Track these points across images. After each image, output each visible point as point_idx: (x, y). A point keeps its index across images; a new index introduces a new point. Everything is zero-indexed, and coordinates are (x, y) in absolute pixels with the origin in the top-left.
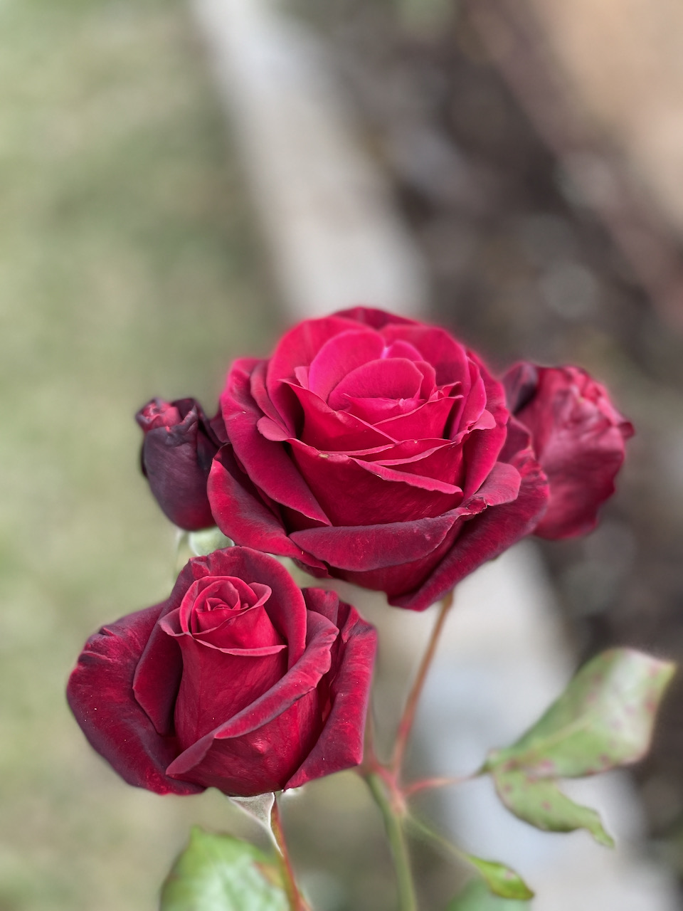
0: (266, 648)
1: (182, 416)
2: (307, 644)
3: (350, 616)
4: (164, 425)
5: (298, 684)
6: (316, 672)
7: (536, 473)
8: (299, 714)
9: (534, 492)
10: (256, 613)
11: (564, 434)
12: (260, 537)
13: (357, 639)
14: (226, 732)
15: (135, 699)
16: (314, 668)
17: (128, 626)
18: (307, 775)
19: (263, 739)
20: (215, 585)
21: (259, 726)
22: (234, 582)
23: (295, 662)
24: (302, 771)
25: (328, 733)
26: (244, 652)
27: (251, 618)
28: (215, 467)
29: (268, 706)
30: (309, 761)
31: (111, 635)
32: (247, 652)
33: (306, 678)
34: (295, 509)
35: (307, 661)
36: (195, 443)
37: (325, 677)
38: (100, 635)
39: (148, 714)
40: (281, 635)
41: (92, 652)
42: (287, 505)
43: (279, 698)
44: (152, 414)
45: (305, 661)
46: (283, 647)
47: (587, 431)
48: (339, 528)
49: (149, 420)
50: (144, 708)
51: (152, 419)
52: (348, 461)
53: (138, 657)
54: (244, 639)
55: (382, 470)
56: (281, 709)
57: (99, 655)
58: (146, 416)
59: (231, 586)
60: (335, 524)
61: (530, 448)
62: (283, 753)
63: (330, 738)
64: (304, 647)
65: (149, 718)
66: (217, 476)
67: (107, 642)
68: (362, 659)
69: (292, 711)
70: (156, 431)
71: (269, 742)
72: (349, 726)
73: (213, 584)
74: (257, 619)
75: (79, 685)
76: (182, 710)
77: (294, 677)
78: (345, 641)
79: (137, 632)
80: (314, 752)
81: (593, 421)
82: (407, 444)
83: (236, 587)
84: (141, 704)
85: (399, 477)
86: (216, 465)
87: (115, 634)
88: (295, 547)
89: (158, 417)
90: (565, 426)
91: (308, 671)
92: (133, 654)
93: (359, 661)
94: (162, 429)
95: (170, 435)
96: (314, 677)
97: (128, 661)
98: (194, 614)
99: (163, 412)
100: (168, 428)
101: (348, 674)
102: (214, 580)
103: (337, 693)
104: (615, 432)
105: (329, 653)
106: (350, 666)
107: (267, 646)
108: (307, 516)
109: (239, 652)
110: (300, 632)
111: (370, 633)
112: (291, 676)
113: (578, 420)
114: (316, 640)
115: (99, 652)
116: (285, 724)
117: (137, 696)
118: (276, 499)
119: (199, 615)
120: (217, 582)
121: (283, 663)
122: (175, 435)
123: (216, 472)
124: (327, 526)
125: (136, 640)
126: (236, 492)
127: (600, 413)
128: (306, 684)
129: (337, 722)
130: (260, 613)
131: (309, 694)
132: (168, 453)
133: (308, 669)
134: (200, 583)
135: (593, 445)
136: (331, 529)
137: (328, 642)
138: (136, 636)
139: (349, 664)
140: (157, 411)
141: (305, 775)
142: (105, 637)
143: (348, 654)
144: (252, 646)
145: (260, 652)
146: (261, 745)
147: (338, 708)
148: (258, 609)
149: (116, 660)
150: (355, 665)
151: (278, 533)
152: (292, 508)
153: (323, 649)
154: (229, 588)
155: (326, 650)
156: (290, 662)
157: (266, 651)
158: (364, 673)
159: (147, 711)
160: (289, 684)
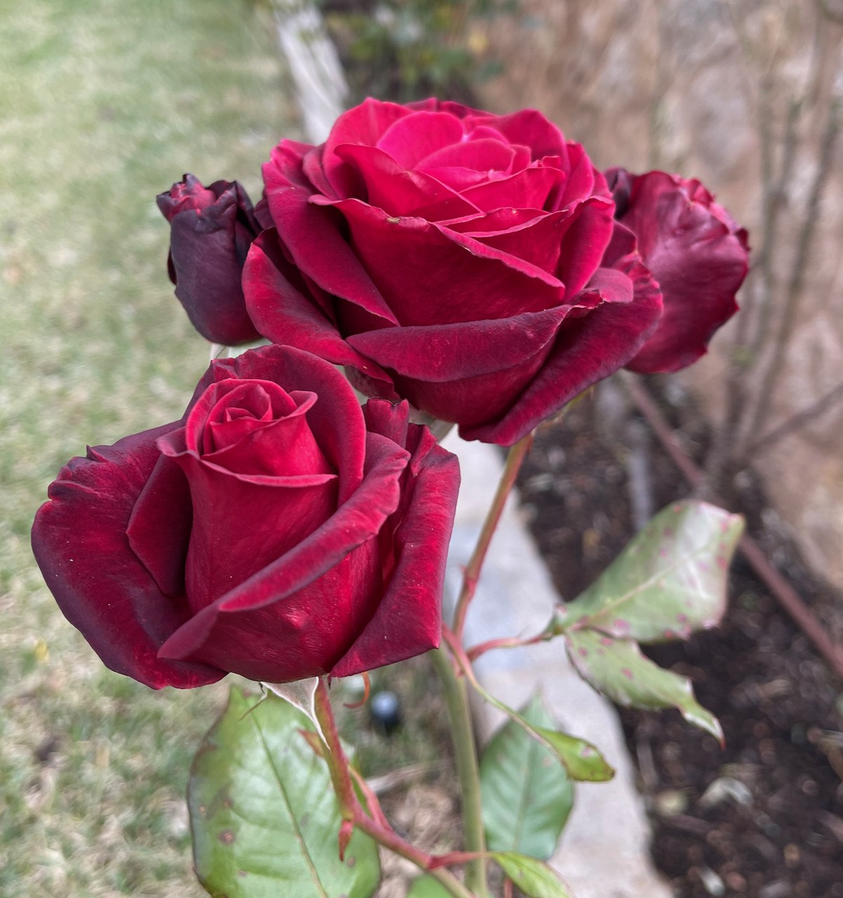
0: (306, 476)
1: (217, 196)
2: (366, 473)
3: (422, 442)
4: (193, 207)
5: (352, 530)
6: (377, 511)
7: (646, 281)
8: (353, 572)
9: (644, 301)
10: (294, 427)
11: (670, 242)
12: (307, 338)
13: (431, 471)
14: (239, 602)
15: (130, 547)
16: (376, 506)
17: (128, 451)
18: (361, 661)
19: (299, 608)
20: (239, 389)
21: (290, 591)
22: (267, 388)
23: (347, 498)
24: (354, 654)
25: (391, 600)
26: (272, 481)
27: (286, 432)
28: (253, 252)
29: (306, 562)
30: (364, 640)
31: (103, 460)
32: (278, 481)
33: (363, 519)
34: (354, 301)
35: (364, 495)
36: (233, 231)
37: (391, 520)
38: (88, 460)
39: (148, 568)
40: (330, 461)
41: (73, 483)
42: (342, 296)
43: (322, 550)
44: (181, 196)
45: (362, 495)
46: (332, 476)
47: (699, 240)
48: (410, 328)
49: (176, 201)
50: (142, 560)
51: (180, 201)
52: (427, 226)
53: (139, 492)
54: (276, 463)
55: (471, 242)
56: (324, 566)
57: (83, 487)
58: (173, 197)
59: (261, 390)
60: (404, 323)
61: (636, 252)
62: (328, 628)
63: (394, 607)
64: (361, 477)
65: (149, 573)
66: (256, 262)
67: (94, 469)
68: (438, 498)
69: (342, 569)
70: (183, 214)
71: (308, 612)
72: (421, 590)
73: (236, 388)
74: (296, 435)
75: (51, 526)
76: (192, 565)
77: (345, 518)
78: (415, 474)
79: (140, 459)
80: (373, 625)
81: (706, 227)
82: (503, 214)
83: (267, 392)
84: (139, 555)
85: (493, 253)
86: (254, 250)
87: (107, 459)
88: (353, 351)
89: (187, 199)
90: (673, 234)
91: (366, 510)
92: (132, 487)
93: (435, 500)
94: (192, 211)
95: (202, 219)
96: (375, 518)
97: (124, 496)
98: (208, 430)
99: (194, 194)
100: (199, 211)
101: (419, 518)
102: (239, 384)
103: (405, 542)
104: (733, 239)
105: (397, 484)
106: (422, 507)
107: (308, 473)
108: (368, 310)
109: (266, 480)
110: (357, 457)
111: (447, 466)
112: (341, 517)
113: (688, 226)
114: (379, 467)
115: (84, 482)
116: (330, 587)
117: (132, 543)
118: (330, 290)
119: (214, 430)
120: (242, 386)
121: (333, 498)
122: (207, 219)
123: (254, 257)
124: (394, 325)
125: (138, 469)
126: (279, 284)
127: (714, 218)
128: (363, 530)
129: (404, 584)
130: (300, 426)
131: (367, 544)
132: (197, 242)
133: (366, 507)
134: (219, 387)
135: (706, 254)
136: (399, 329)
137: (395, 468)
138: (137, 463)
139: (422, 503)
140: (187, 192)
141: (358, 660)
142: (94, 463)
143: (419, 490)
144: (287, 474)
145: (297, 482)
146: (296, 617)
147: (407, 563)
148: (297, 421)
149: (106, 494)
150: (429, 505)
151: (330, 335)
152: (349, 300)
153: (389, 478)
154: (258, 393)
155: (393, 480)
156: (341, 498)
157: (306, 480)
158: (441, 516)
159: (147, 564)
160: (338, 529)
